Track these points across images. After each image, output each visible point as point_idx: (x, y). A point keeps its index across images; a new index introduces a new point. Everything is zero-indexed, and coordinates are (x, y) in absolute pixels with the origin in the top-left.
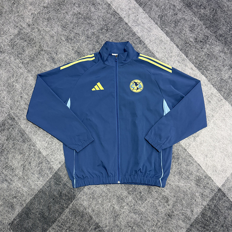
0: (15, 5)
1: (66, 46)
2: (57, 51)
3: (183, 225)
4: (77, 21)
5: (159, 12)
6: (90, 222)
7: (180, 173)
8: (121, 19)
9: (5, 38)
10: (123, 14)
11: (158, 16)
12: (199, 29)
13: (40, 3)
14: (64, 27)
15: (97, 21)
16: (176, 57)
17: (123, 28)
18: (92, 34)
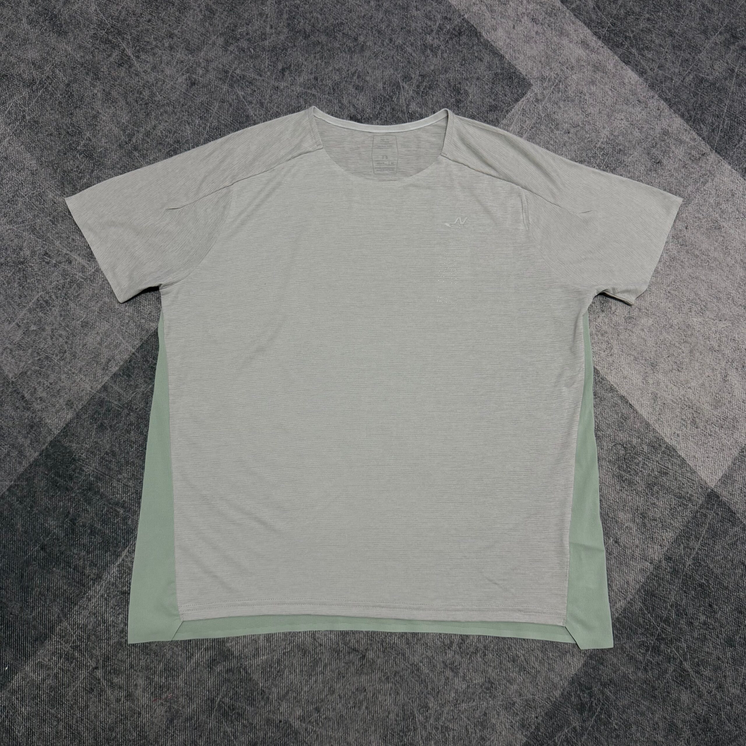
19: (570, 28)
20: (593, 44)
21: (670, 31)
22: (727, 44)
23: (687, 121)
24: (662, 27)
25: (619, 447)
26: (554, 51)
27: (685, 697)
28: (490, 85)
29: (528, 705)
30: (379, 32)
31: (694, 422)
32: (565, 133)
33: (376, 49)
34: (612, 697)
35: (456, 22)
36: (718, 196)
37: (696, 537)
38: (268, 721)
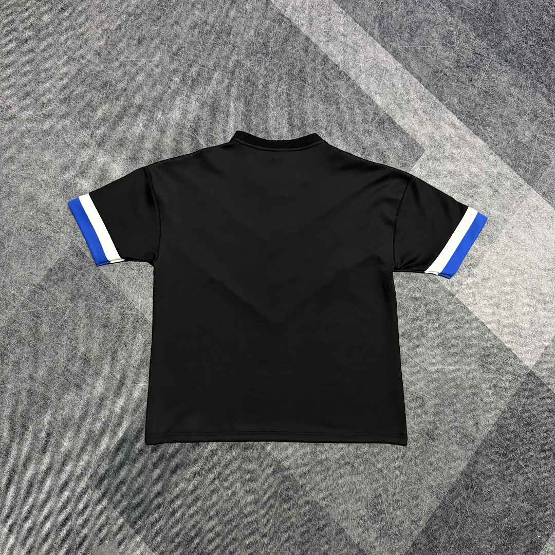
0: (66, 14)
1: (182, 94)
2: (163, 106)
3: (460, 452)
4: (202, 39)
5: (375, 10)
6: (261, 460)
7: (445, 344)
8: (295, 30)
9: (49, 84)
10: (298, 19)
11: (373, 19)
12: (461, 40)
13: (119, 7)
14: (175, 54)
15: (244, 36)
16: (419, 101)
17: (301, 48)
18: (235, 64)
19: (445, 116)
20: (457, 124)
21: (500, 115)
22: (532, 121)
23: (511, 167)
24: (496, 112)
25: (481, 350)
26: (437, 129)
27: (520, 478)
28: (402, 152)
29: (439, 487)
30: (339, 124)
31: (520, 335)
32: (444, 177)
33: (338, 134)
34: (483, 480)
35: (381, 116)
36: (530, 209)
37: (523, 396)
38: (306, 502)
